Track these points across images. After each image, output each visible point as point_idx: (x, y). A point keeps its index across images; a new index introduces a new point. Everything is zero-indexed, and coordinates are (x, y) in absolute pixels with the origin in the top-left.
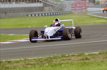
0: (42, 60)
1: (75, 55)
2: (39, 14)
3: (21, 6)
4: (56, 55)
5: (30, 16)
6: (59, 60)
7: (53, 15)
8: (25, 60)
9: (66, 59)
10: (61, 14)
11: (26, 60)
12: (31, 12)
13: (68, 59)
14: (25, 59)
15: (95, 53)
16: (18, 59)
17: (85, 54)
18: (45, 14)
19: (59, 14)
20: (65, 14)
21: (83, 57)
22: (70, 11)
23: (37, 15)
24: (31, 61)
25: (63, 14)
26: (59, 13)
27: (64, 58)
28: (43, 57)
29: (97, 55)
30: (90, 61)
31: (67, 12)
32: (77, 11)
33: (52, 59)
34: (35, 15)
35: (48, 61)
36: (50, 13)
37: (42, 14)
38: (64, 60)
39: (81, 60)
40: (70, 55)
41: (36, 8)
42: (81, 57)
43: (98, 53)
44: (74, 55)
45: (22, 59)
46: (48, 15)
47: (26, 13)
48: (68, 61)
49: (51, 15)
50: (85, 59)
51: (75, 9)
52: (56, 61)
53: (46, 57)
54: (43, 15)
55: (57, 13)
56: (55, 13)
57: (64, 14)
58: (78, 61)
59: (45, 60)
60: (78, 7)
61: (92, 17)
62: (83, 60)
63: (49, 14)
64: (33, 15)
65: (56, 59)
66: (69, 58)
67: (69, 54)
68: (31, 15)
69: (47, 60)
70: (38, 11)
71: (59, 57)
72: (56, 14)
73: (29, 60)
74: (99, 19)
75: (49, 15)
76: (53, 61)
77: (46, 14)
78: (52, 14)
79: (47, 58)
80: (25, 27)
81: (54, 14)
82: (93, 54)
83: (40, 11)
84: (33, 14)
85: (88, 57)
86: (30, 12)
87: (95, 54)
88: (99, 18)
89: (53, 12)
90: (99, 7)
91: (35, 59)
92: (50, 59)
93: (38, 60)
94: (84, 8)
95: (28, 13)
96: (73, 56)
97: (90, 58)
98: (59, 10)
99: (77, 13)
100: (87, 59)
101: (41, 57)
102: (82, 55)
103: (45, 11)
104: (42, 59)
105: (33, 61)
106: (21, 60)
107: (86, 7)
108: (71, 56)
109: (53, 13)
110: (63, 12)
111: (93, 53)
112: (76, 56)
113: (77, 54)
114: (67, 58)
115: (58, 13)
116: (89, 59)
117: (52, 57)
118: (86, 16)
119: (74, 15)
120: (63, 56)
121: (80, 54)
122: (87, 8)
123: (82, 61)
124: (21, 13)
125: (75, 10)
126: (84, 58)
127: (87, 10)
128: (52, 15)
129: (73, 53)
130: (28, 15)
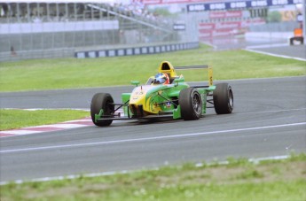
0: (129, 180)
1: (223, 165)
2: (107, 52)
3: (57, 30)
4: (166, 163)
5: (81, 56)
6: (176, 178)
7: (148, 53)
8: (81, 178)
9: (195, 177)
10: (171, 51)
11: (83, 181)
12: (87, 45)
13: (203, 177)
14: (78, 176)
15: (277, 158)
16: (61, 178)
17: (251, 160)
18: (125, 50)
19: (166, 51)
20: (184, 49)
21: (244, 171)
22: (198, 42)
23: (102, 54)
24: (98, 182)
25: (176, 50)
26: (166, 46)
27: (192, 173)
28: (131, 172)
29: (285, 164)
30: (265, 179)
31: (187, 44)
32: (216, 42)
33: (155, 176)
34: (97, 54)
35: (146, 180)
36: (141, 49)
37: (116, 51)
38: (190, 178)
39: (238, 178)
40: (208, 164)
41: (99, 33)
42: (239, 171)
43: (286, 157)
44: (220, 163)
45: (72, 177)
46: (134, 53)
47: (72, 48)
48: (203, 180)
49: (141, 53)
50: (250, 175)
51: (211, 36)
52: (168, 183)
53: (139, 171)
54: (121, 52)
55: (160, 47)
56: (154, 48)
57: (180, 49)
58: (232, 179)
59: (137, 179)
60: (218, 31)
61: (261, 58)
62: (244, 177)
63: (137, 51)
64: (92, 55)
65: (167, 176)
66: (205, 172)
67: (203, 162)
68: (87, 54)
69: (143, 178)
70: (106, 44)
71: (176, 171)
72: (158, 50)
73: (90, 179)
74: (280, 64)
75: (138, 55)
76: (159, 181)
77: (129, 52)
78: (145, 51)
79: (143, 172)
80: (69, 87)
81: (151, 50)
82: (274, 162)
83: (111, 43)
84: (92, 51)
85: (260, 170)
86: (82, 45)
87: (279, 161)
88: (281, 62)
89: (148, 45)
90: (280, 30)
91: (107, 177)
92: (150, 177)
93: (115, 180)
94: (235, 34)
95: (77, 50)
96: (216, 166)
97: (266, 173)
98: (165, 39)
99: (216, 47)
100: (255, 174)
101: (125, 172)
102: (241, 165)
103: (125, 43)
104: (127, 175)
105: (103, 180)
106: (69, 180)
107: (242, 30)
108: (211, 166)
109: (148, 48)
110: (175, 45)
111: (271, 158)
112: (224, 168)
113: (227, 162)
114: (199, 173)
115: (163, 49)
116: (262, 176)
117: (157, 169)
118: (243, 56)
119: (207, 52)
120: (188, 167)
121: (236, 161)
122: (243, 33)
123: (241, 182)
124: (56, 49)
125: (210, 39)
126: (248, 173)
127: (243, 38)
128: (145, 54)
129: (215, 159)
130: (76, 55)
